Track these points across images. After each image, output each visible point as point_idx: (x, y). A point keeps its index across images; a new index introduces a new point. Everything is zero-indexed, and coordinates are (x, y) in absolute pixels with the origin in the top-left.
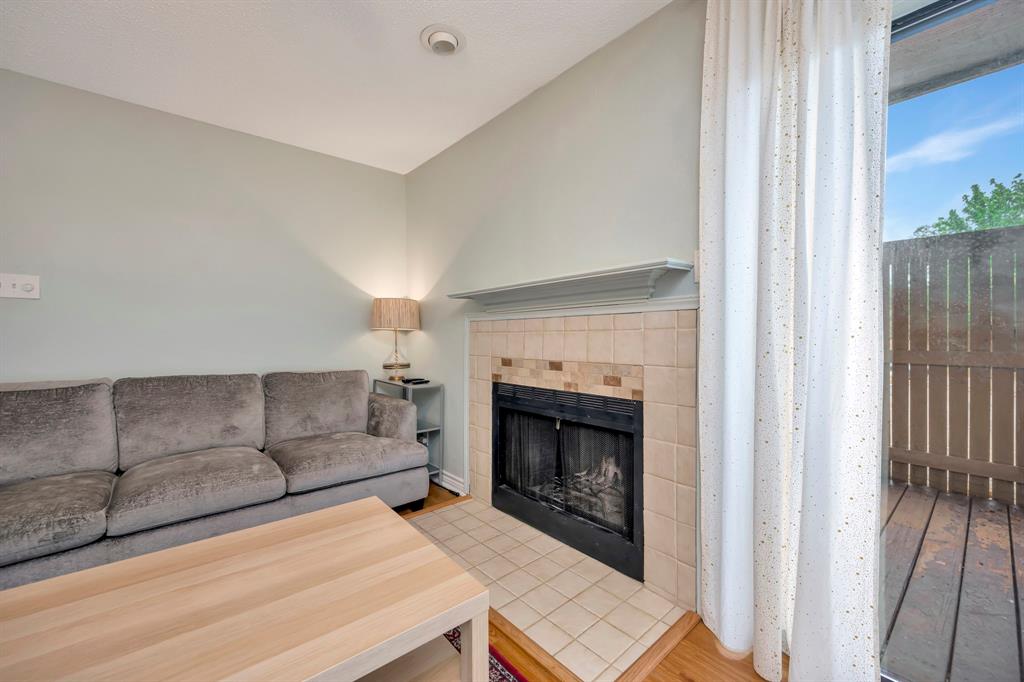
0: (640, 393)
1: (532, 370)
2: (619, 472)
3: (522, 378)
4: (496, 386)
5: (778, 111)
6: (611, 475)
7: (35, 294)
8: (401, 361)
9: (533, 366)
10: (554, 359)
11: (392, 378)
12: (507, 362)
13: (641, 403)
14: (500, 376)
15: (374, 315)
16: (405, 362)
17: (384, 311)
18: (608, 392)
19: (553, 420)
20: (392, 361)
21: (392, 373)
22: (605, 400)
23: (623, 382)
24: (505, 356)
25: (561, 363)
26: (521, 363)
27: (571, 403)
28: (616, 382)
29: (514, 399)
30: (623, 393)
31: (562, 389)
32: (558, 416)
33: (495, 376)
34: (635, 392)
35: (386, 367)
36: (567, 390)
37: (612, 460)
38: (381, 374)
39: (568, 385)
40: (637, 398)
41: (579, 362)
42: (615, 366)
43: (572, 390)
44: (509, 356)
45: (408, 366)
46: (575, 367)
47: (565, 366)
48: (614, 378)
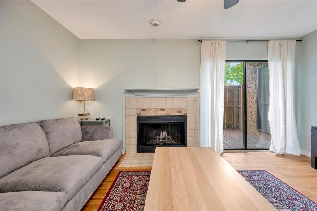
0: (186, 114)
4: (138, 117)
8: (86, 112)
9: (155, 110)
10: (162, 108)
11: (82, 119)
12: (143, 110)
14: (141, 114)
15: (73, 94)
18: (178, 114)
20: (83, 112)
21: (82, 117)
23: (182, 112)
25: (165, 109)
26: (150, 109)
28: (181, 112)
30: (182, 114)
31: (164, 115)
33: (138, 114)
34: (185, 114)
35: (79, 115)
36: (166, 115)
40: (185, 115)
41: (170, 108)
42: (180, 109)
43: (168, 115)
44: (145, 108)
45: (89, 114)
46: (169, 110)
47: (166, 109)
48: (179, 111)
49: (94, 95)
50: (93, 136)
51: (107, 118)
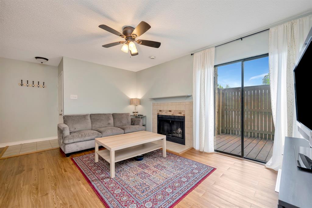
1: (166, 112)
2: (181, 131)
3: (164, 114)
4: (158, 115)
5: (202, 76)
6: (180, 131)
7: (77, 99)
8: (136, 111)
10: (170, 110)
11: (134, 115)
12: (160, 111)
13: (185, 116)
15: (131, 102)
16: (137, 111)
17: (134, 101)
18: (179, 115)
19: (169, 121)
20: (134, 111)
21: (135, 114)
22: (179, 116)
24: (160, 110)
26: (163, 111)
27: (173, 117)
28: (181, 113)
29: (162, 118)
30: (182, 115)
31: (171, 115)
32: (171, 120)
33: (158, 114)
35: (133, 112)
37: (180, 129)
38: (132, 114)
39: (172, 114)
42: (180, 111)
44: (161, 110)
45: (138, 112)
46: (174, 111)
47: (172, 111)
48: (180, 113)
49: (140, 102)
50: (134, 123)
51: (144, 115)
